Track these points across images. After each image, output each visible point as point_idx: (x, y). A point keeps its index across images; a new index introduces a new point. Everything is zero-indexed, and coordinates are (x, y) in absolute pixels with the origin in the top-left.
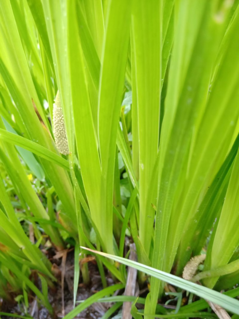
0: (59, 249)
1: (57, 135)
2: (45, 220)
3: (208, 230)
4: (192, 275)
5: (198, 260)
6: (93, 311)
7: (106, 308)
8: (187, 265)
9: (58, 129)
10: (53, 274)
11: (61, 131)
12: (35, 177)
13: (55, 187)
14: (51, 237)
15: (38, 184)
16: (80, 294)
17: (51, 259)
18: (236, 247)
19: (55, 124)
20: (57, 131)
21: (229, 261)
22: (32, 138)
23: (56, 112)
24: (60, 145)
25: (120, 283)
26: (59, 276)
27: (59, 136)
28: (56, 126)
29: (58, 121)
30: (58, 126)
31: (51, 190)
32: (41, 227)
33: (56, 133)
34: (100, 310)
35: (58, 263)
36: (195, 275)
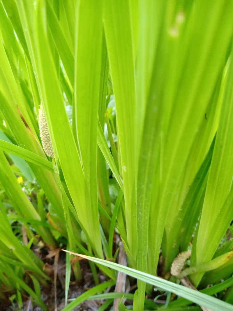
0: (51, 248)
1: (44, 139)
2: (37, 221)
3: (193, 227)
4: (180, 271)
5: (185, 256)
6: (86, 308)
7: (98, 304)
8: (175, 261)
9: (44, 133)
10: (46, 273)
11: (47, 135)
12: (25, 180)
13: (44, 190)
14: (43, 238)
15: (29, 186)
16: (73, 292)
17: (44, 258)
18: (218, 244)
19: (42, 129)
20: (44, 136)
21: (212, 257)
22: (19, 143)
23: (42, 117)
24: (47, 148)
25: (111, 280)
26: (52, 275)
27: (46, 140)
28: (42, 130)
29: (44, 126)
30: (44, 130)
31: (41, 192)
32: (33, 227)
34: (93, 307)
35: (51, 262)
36: (182, 270)
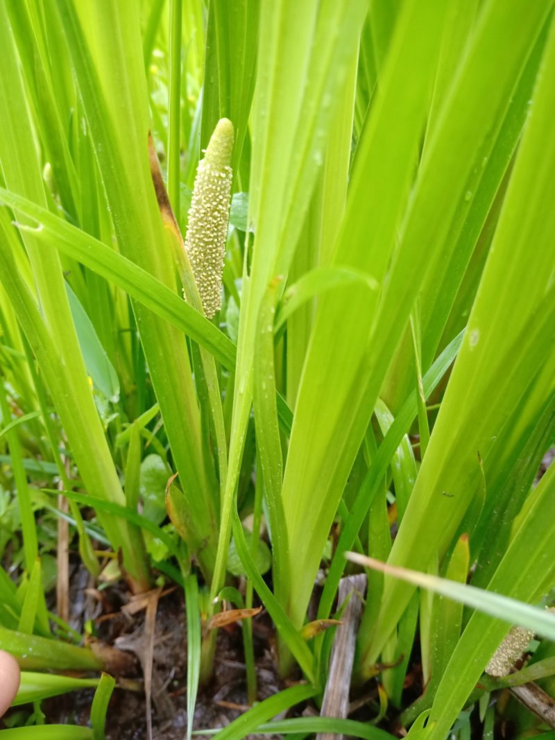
0: (137, 587)
1: (195, 257)
2: (115, 506)
9: (201, 237)
11: (207, 243)
15: (105, 409)
20: (198, 246)
23: (205, 184)
28: (195, 227)
29: (205, 214)
30: (202, 228)
33: (192, 249)
